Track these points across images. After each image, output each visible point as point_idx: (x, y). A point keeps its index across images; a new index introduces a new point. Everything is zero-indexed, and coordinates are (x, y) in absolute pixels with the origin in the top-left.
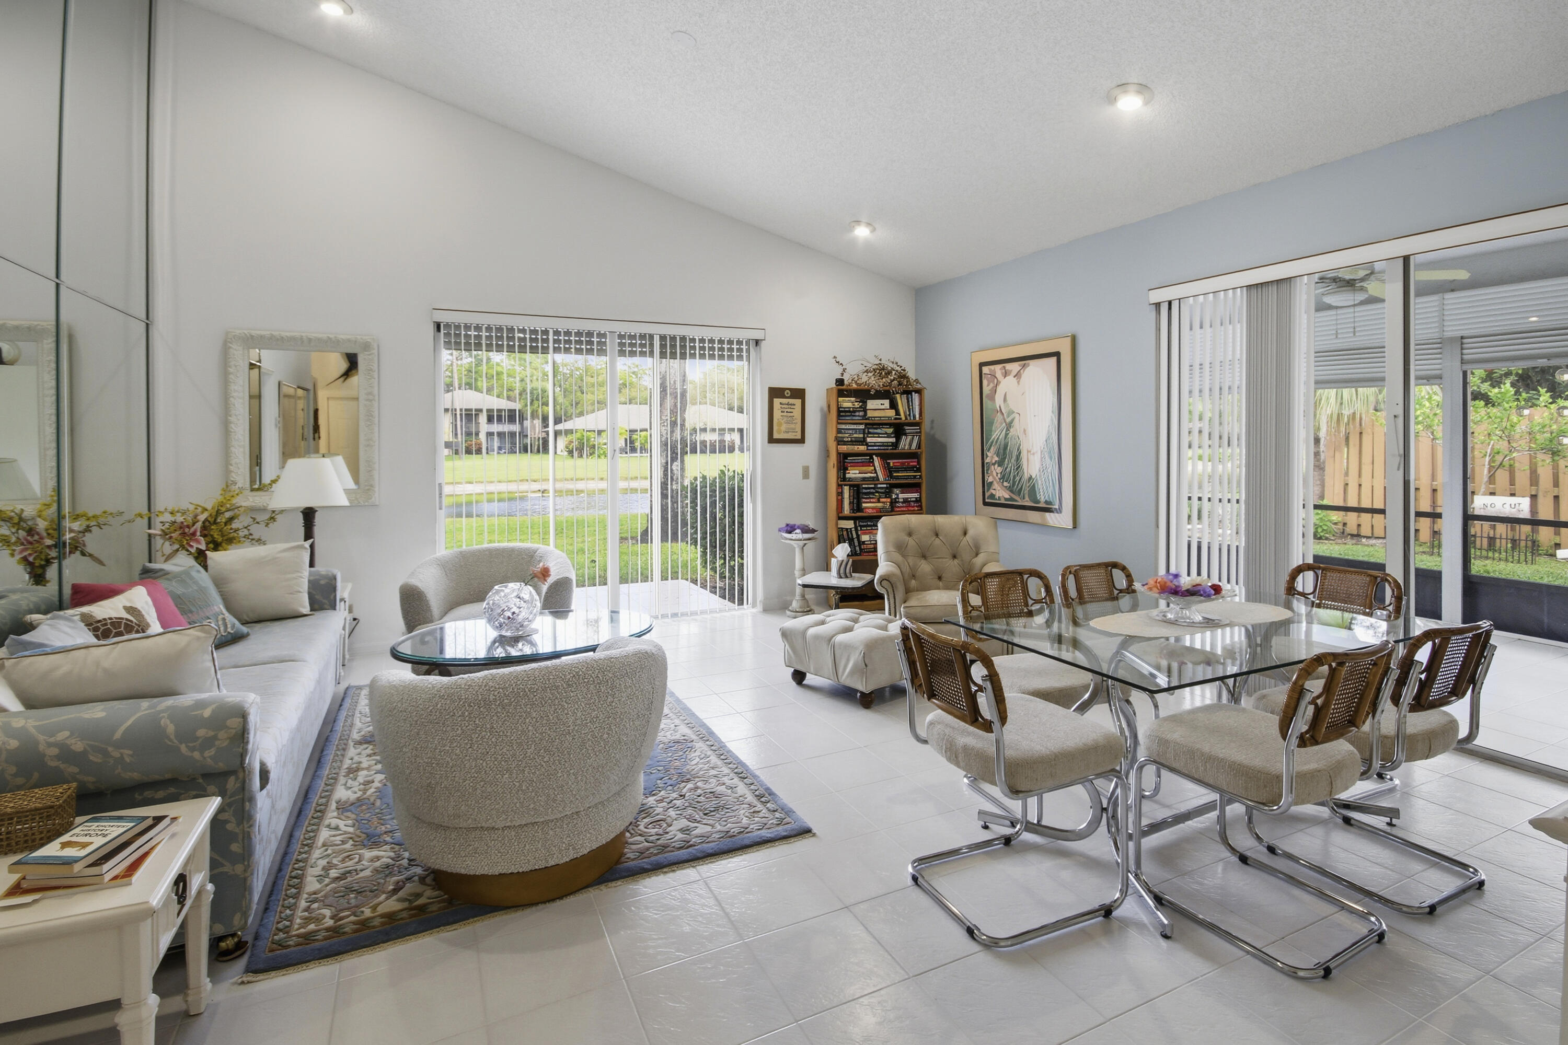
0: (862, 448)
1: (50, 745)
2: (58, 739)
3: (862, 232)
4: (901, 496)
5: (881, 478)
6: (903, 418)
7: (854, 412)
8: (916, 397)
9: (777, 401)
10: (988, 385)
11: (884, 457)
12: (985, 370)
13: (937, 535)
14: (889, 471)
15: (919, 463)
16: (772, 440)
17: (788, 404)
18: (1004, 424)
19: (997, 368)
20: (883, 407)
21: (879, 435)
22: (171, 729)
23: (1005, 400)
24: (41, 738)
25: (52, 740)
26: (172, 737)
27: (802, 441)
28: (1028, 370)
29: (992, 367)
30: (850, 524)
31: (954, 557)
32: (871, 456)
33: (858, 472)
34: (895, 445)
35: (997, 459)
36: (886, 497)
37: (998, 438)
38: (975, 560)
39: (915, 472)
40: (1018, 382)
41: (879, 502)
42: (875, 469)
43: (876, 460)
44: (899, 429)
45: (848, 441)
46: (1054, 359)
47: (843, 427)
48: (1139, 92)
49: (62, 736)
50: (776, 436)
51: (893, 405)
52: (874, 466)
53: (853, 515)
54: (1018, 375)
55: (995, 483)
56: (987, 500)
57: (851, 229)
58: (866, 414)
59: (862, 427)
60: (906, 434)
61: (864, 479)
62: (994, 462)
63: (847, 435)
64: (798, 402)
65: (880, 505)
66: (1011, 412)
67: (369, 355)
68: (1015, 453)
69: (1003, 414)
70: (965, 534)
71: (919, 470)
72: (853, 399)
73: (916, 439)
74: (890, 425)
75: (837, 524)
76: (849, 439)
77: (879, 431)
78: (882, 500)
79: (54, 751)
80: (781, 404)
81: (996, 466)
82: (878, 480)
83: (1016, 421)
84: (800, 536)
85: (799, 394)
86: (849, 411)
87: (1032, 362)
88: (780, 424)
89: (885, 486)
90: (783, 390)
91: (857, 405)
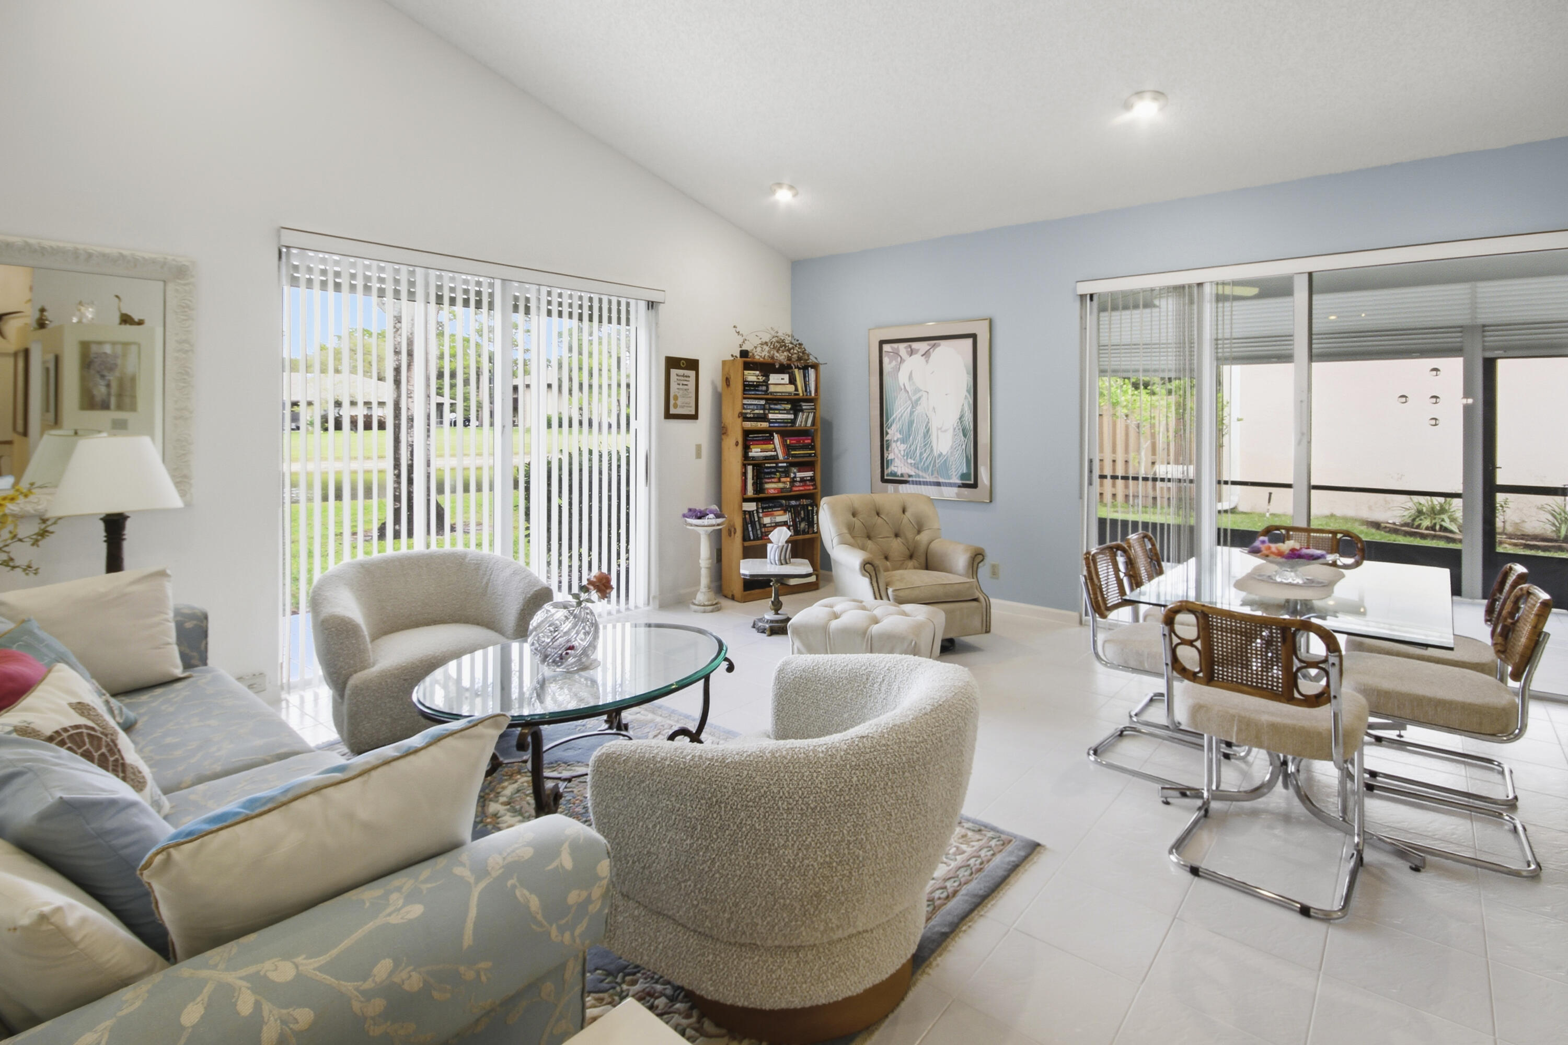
0: (765, 425)
1: (368, 995)
2: (378, 979)
3: (783, 196)
4: (799, 475)
5: (781, 457)
6: (801, 395)
7: (758, 386)
8: (812, 372)
9: (674, 372)
10: (890, 363)
11: (784, 434)
12: (886, 347)
13: (878, 514)
14: (787, 448)
15: (813, 441)
16: (668, 416)
17: (683, 376)
18: (909, 402)
19: (902, 347)
20: (783, 382)
21: (780, 411)
22: (534, 903)
23: (910, 377)
24: (348, 987)
25: (368, 985)
26: (540, 917)
27: (695, 417)
28: (938, 349)
29: (895, 345)
30: (751, 507)
31: (897, 535)
32: (771, 433)
33: (759, 450)
34: (793, 422)
35: (899, 436)
36: (786, 477)
37: (901, 416)
38: (918, 538)
39: (811, 449)
40: (927, 361)
41: (779, 481)
42: (775, 448)
43: (777, 438)
44: (796, 404)
45: (750, 418)
46: (970, 341)
47: (750, 402)
48: (1155, 99)
49: (382, 969)
50: (673, 411)
51: (792, 381)
52: (773, 443)
53: (756, 496)
54: (926, 354)
55: (896, 459)
56: (886, 478)
57: (773, 192)
58: (768, 388)
59: (763, 402)
60: (802, 410)
61: (766, 458)
62: (895, 439)
63: (749, 411)
64: (692, 373)
65: (781, 485)
66: (917, 390)
67: (185, 285)
68: (922, 430)
69: (908, 392)
70: (904, 511)
71: (813, 448)
72: (758, 372)
73: (811, 415)
74: (788, 401)
75: (741, 506)
76: (752, 416)
77: (778, 407)
78: (783, 480)
79: (378, 1005)
80: (677, 375)
81: (899, 443)
82: (778, 458)
83: (924, 399)
84: (714, 521)
85: (693, 365)
86: (753, 386)
87: (943, 342)
88: (676, 398)
89: (785, 465)
90: (680, 359)
91: (761, 379)
